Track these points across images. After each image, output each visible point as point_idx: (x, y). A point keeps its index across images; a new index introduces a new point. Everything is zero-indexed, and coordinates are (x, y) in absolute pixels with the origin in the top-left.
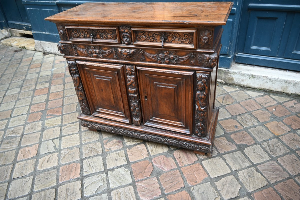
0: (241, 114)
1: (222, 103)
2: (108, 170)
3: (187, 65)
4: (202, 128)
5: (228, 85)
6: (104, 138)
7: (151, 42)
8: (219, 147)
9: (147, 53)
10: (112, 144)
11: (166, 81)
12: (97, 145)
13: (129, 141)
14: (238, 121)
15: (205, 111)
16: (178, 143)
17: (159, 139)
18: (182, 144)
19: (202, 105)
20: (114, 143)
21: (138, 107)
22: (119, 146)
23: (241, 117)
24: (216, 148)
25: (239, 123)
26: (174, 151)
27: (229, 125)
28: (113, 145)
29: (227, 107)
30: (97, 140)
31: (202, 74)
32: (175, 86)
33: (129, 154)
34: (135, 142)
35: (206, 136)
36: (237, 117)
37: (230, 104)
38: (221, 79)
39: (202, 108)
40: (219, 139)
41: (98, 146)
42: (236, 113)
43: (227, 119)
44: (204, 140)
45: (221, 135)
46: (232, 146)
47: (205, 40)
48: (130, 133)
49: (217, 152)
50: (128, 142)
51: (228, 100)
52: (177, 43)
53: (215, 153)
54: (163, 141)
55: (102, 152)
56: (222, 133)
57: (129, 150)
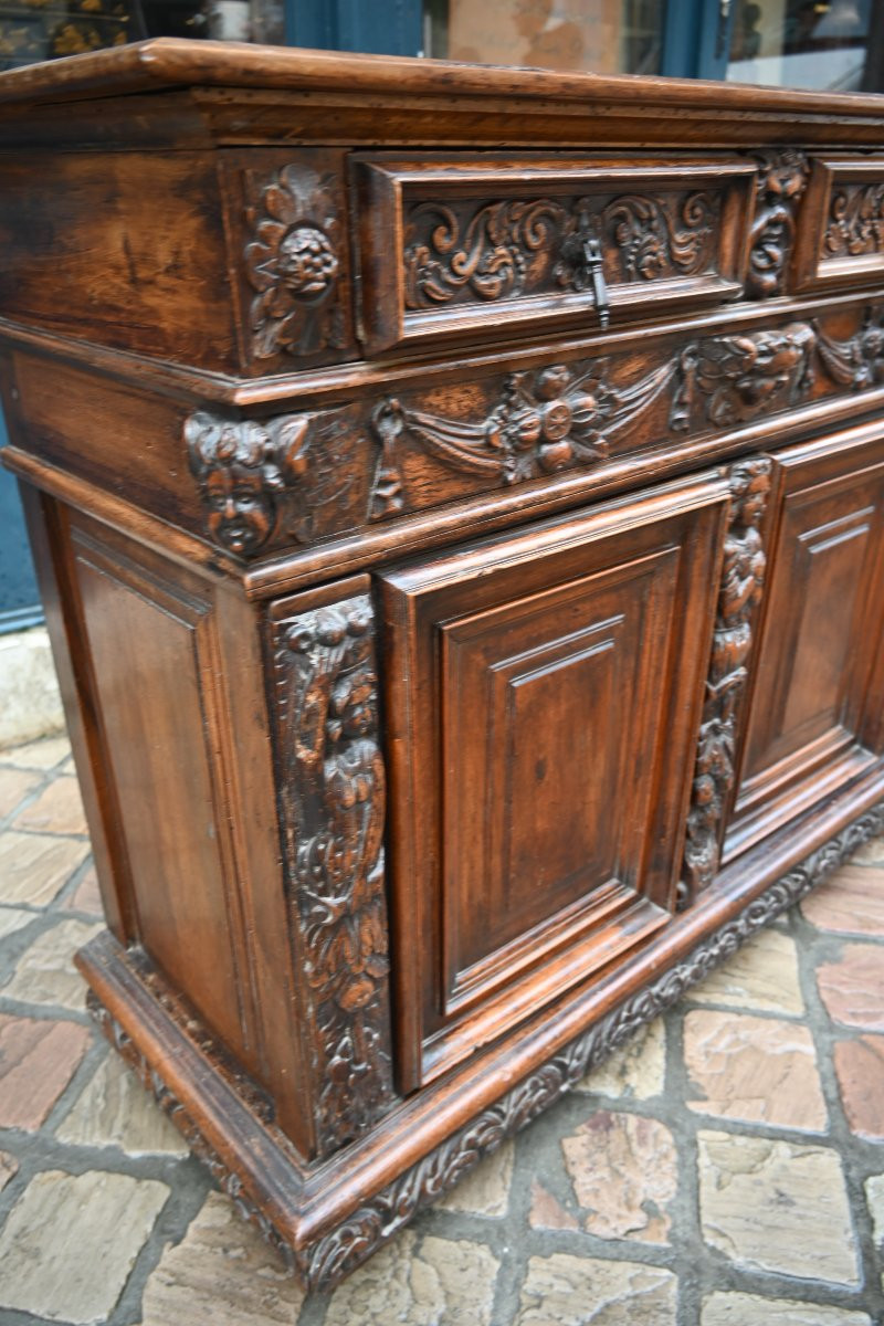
2: (865, 1289)
6: (501, 1213)
7: (859, 254)
10: (605, 1173)
12: (562, 1287)
13: (623, 1072)
20: (601, 1158)
22: (650, 1140)
28: (616, 1173)
30: (497, 1265)
33: (743, 1113)
34: (643, 1042)
41: (575, 1278)
50: (633, 1079)
55: (666, 1273)
57: (705, 1099)
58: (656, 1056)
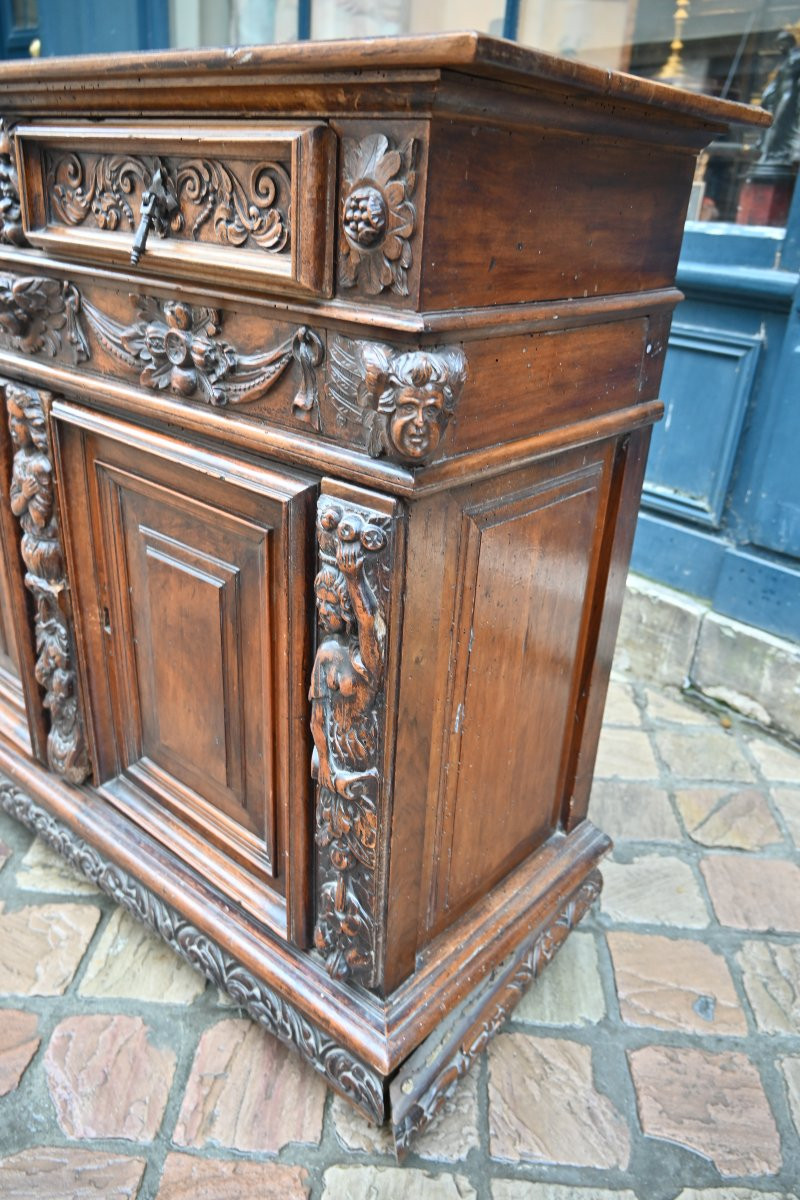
0: (779, 935)
1: (696, 829)
3: (278, 424)
4: (352, 924)
5: (786, 744)
7: (106, 228)
8: (514, 1103)
9: (98, 308)
11: (191, 528)
13: (45, 866)
14: (736, 974)
15: (369, 807)
16: (229, 969)
17: (147, 907)
18: (245, 991)
19: (343, 745)
21: (68, 667)
23: (773, 953)
24: (485, 1103)
25: (739, 985)
26: (222, 1015)
27: (662, 980)
29: (712, 858)
31: (342, 504)
32: (228, 573)
34: (74, 879)
35: (383, 992)
36: (747, 944)
37: (740, 849)
38: (753, 698)
39: (346, 776)
40: (546, 1046)
42: (747, 918)
43: (675, 934)
44: (362, 1014)
45: (579, 1024)
46: (602, 1131)
47: (357, 214)
48: (38, 816)
49: (474, 1141)
50: (38, 872)
51: (740, 822)
52: (225, 242)
53: (452, 1143)
54: (163, 924)
56: (588, 1009)
58: (57, 887)
